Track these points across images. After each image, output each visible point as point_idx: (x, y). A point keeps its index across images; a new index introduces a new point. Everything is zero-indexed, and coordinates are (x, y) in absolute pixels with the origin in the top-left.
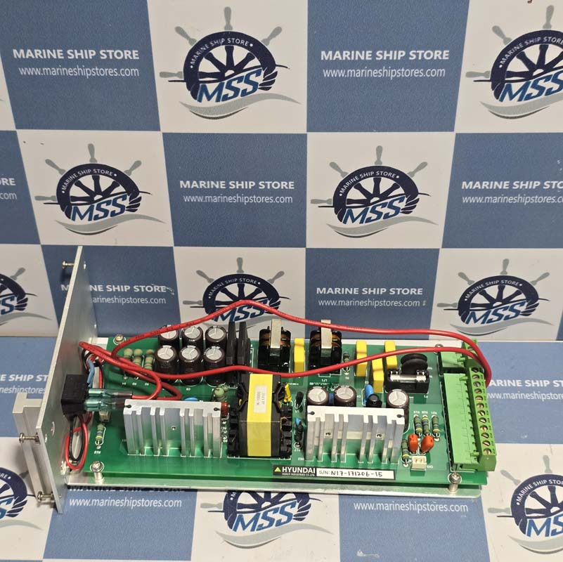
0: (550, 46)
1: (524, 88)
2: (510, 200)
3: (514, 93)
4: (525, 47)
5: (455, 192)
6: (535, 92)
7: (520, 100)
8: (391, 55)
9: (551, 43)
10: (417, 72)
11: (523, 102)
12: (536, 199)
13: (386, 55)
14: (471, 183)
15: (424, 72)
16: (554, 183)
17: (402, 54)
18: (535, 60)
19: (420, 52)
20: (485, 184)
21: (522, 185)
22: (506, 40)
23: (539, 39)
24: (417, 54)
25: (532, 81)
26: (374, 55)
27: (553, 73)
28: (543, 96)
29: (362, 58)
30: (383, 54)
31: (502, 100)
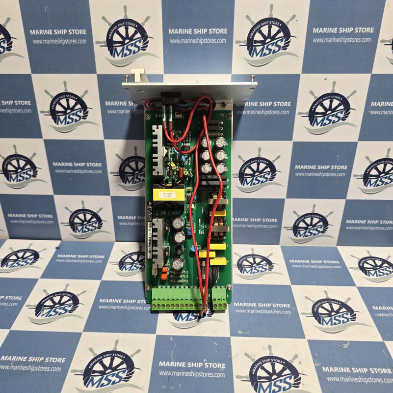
0: (334, 100)
1: (323, 120)
2: (316, 174)
3: (318, 122)
4: (324, 100)
5: (293, 171)
6: (328, 122)
7: (321, 126)
8: (266, 104)
9: (334, 98)
10: (277, 112)
11: (322, 127)
12: (328, 174)
13: (264, 104)
14: (299, 166)
15: (280, 112)
16: (336, 166)
17: (270, 103)
18: (327, 107)
19: (278, 103)
20: (306, 167)
21: (322, 167)
22: (315, 97)
23: (329, 97)
24: (277, 104)
25: (326, 117)
26: (259, 104)
27: (335, 113)
28: (331, 124)
29: (254, 105)
30: (262, 103)
31: (313, 126)
